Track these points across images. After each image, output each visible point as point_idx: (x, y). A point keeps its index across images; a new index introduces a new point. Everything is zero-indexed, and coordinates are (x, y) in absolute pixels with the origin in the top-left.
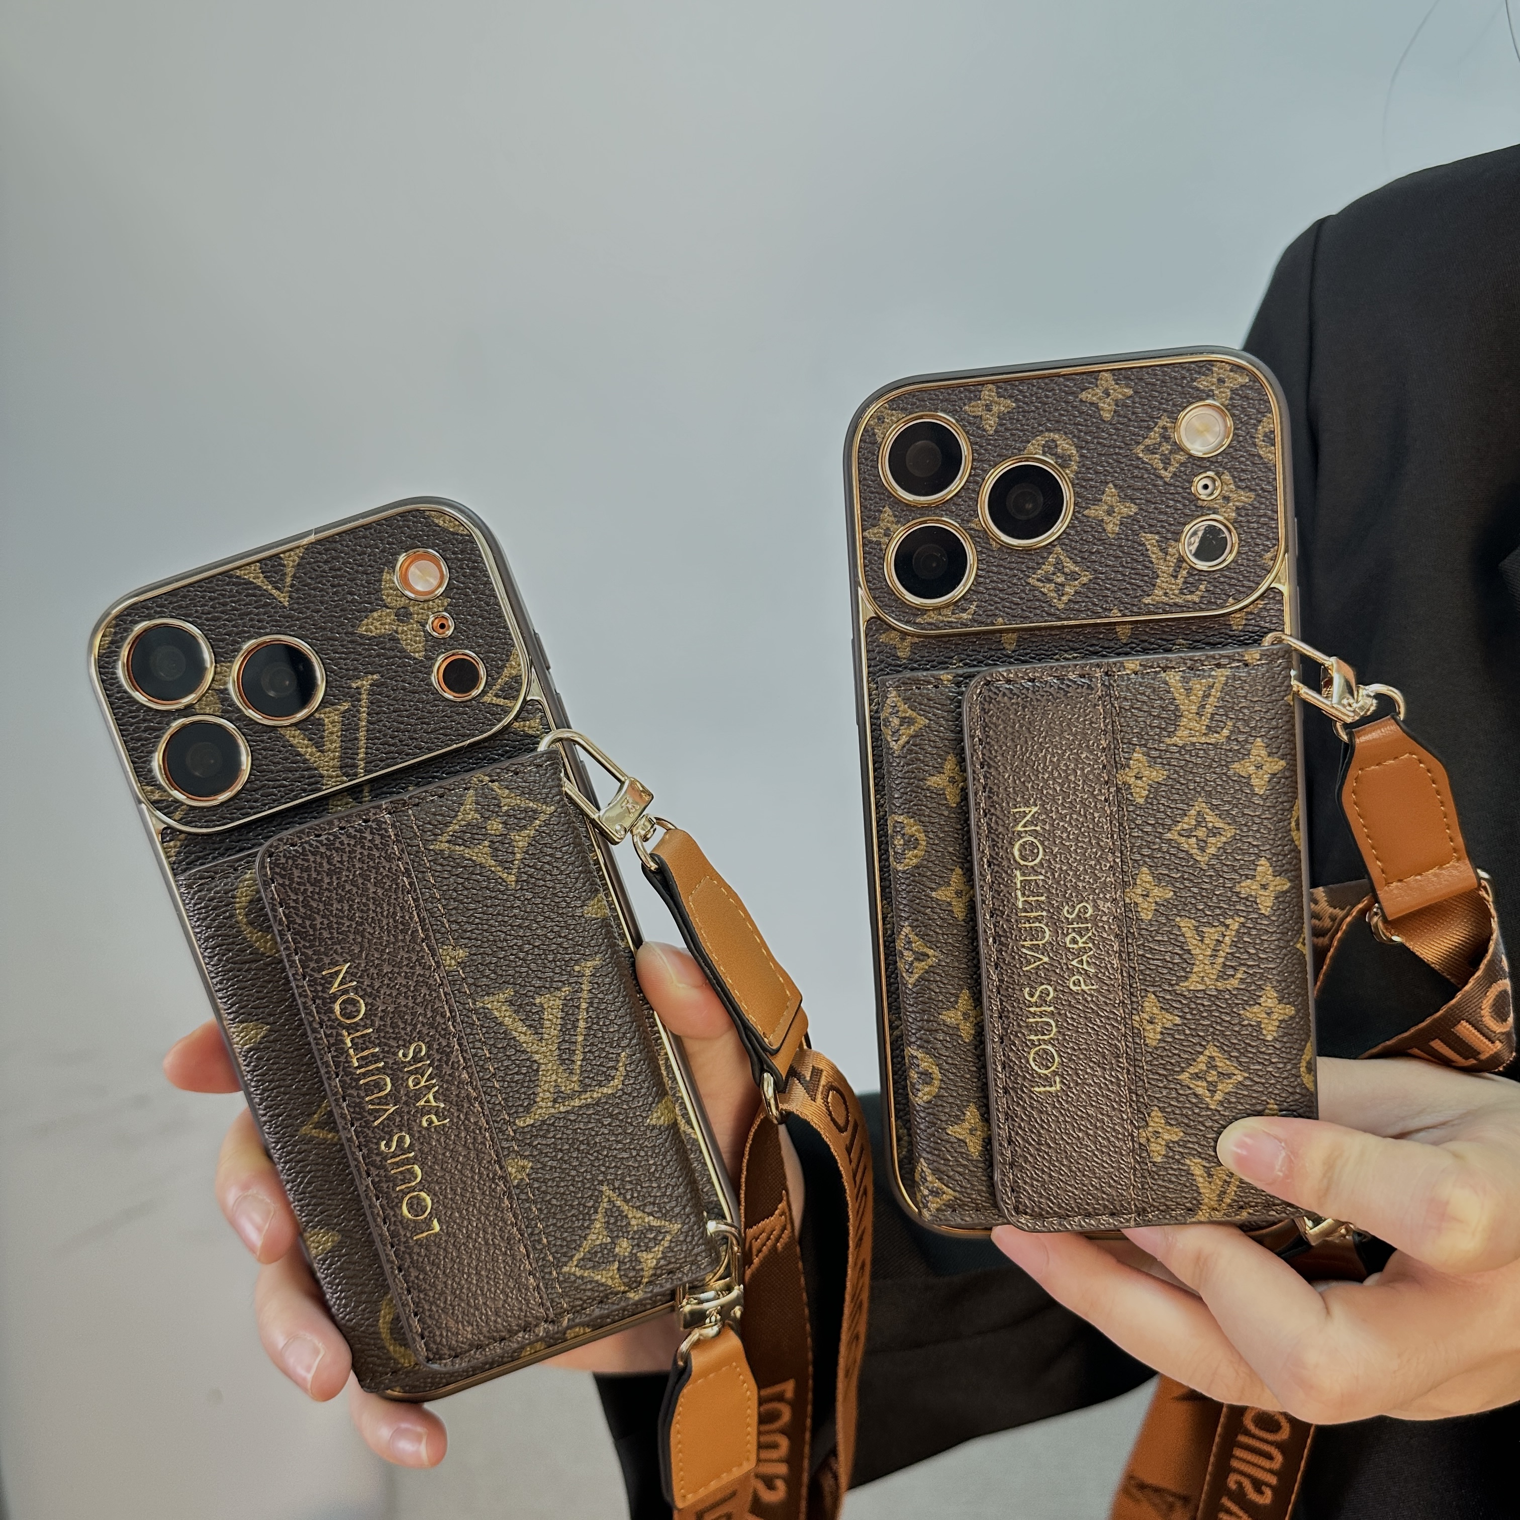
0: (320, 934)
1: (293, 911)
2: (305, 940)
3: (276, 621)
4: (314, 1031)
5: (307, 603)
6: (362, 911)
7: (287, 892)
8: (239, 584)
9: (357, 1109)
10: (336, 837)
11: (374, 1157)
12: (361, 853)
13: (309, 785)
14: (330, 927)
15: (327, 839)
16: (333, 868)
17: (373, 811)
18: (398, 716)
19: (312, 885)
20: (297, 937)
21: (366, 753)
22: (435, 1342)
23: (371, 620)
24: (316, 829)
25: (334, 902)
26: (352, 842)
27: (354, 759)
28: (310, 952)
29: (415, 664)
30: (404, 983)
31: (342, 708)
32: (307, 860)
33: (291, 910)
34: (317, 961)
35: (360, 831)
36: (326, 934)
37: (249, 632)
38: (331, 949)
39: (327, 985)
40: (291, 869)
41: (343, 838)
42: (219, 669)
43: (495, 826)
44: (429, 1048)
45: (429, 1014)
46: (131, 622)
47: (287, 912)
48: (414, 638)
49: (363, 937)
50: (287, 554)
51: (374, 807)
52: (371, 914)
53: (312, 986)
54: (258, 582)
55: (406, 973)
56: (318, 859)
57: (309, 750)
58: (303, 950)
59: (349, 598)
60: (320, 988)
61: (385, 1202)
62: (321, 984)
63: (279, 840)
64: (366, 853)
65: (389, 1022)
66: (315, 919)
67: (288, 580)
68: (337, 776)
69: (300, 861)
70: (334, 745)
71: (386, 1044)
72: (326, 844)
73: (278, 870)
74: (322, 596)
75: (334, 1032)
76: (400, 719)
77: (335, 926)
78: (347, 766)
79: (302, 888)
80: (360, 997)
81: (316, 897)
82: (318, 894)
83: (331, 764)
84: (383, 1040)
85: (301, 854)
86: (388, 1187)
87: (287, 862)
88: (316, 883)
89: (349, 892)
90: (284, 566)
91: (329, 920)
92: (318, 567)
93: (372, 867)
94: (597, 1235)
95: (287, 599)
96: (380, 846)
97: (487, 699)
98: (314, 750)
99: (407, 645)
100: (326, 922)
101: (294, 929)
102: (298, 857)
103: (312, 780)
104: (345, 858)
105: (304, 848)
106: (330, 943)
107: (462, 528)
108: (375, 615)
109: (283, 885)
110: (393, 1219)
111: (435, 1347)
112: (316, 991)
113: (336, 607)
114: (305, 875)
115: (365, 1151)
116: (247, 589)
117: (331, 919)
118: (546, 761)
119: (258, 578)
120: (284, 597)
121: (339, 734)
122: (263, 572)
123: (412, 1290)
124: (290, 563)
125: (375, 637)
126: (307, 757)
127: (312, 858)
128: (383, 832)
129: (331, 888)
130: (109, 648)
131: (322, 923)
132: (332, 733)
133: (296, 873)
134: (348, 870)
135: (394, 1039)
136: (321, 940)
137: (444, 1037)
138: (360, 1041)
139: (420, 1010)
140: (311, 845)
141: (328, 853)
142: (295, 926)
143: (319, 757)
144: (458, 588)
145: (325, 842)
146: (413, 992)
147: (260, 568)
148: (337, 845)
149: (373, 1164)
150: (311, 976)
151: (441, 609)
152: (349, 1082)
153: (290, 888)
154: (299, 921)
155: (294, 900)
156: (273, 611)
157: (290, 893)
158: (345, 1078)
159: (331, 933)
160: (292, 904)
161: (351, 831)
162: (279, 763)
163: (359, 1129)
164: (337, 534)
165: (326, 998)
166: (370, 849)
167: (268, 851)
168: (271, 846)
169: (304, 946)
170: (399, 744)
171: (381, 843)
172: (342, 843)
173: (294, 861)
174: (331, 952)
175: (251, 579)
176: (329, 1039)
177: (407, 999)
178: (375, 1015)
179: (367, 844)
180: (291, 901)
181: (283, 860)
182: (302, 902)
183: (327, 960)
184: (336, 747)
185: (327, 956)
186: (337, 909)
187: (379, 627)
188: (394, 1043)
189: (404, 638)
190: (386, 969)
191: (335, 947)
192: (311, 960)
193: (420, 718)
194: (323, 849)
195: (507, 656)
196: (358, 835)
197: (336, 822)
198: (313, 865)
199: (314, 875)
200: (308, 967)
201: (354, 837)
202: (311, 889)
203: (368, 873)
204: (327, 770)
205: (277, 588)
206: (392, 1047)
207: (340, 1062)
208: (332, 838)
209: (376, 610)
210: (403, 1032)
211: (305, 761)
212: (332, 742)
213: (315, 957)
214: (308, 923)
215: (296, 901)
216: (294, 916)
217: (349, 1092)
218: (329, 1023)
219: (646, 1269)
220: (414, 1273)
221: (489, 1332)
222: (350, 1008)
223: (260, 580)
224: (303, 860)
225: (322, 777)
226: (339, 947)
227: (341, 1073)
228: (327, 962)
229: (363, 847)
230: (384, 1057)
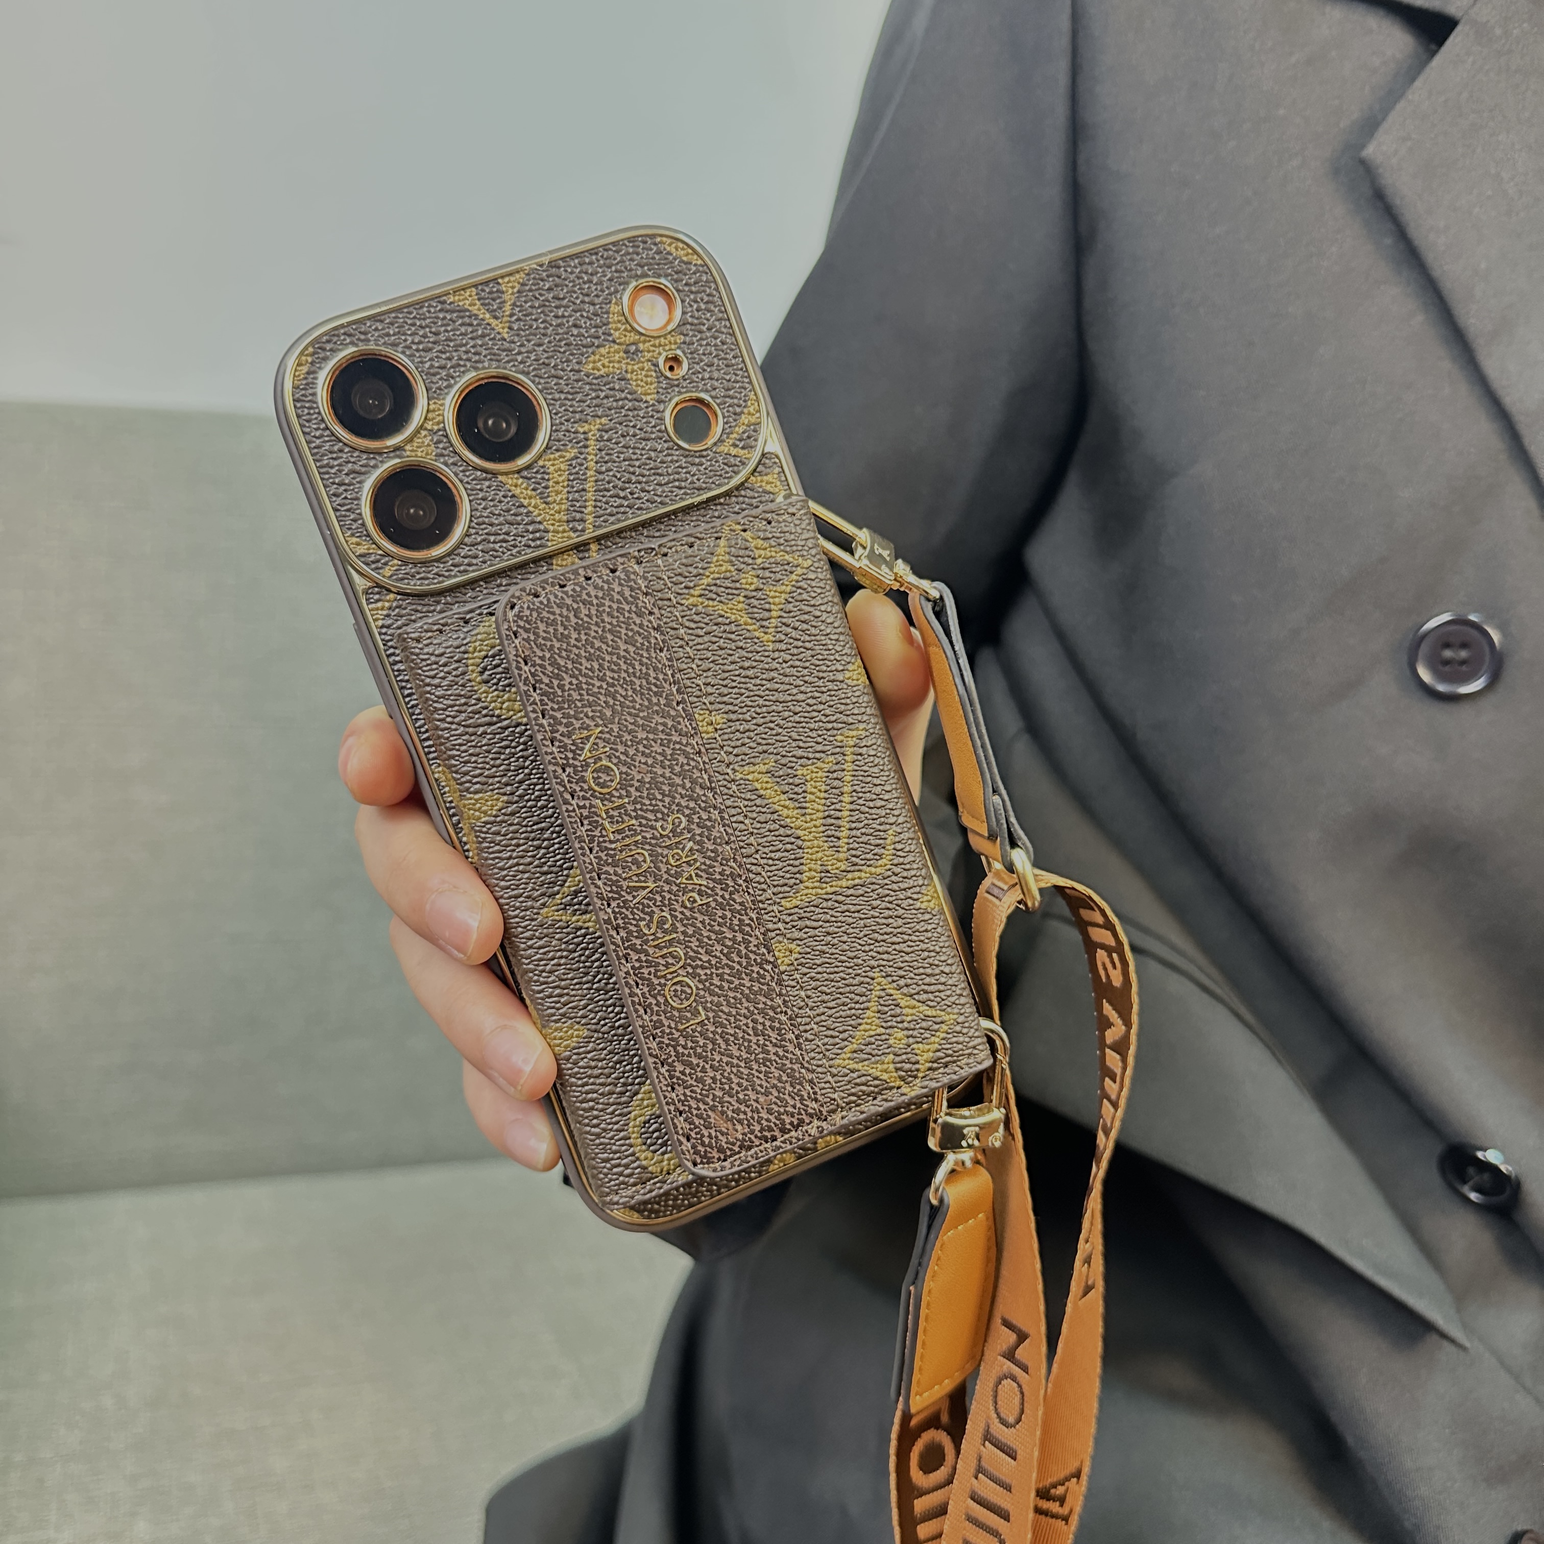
0: (569, 695)
1: (539, 669)
2: (552, 701)
3: (494, 355)
4: (566, 802)
5: (529, 335)
6: (613, 671)
7: (532, 648)
8: (453, 311)
9: (614, 888)
10: (583, 588)
11: (635, 941)
12: (610, 607)
13: (533, 540)
14: (579, 688)
15: (574, 590)
16: (580, 622)
17: (620, 560)
18: (629, 465)
19: (558, 640)
20: (544, 698)
21: (595, 507)
22: (703, 1144)
23: (597, 357)
24: (560, 579)
25: (584, 661)
26: (600, 594)
27: (582, 512)
28: (559, 715)
29: (647, 407)
30: (659, 750)
31: (568, 456)
32: (554, 613)
33: (537, 668)
34: (567, 725)
35: (608, 582)
36: (575, 696)
37: (465, 366)
38: (582, 712)
39: (578, 752)
40: (535, 623)
41: (590, 589)
42: (431, 407)
43: (749, 580)
44: (690, 821)
45: (688, 785)
46: (331, 350)
47: (533, 670)
48: (644, 379)
49: (614, 699)
50: (506, 279)
51: (621, 556)
52: (624, 675)
53: (562, 752)
54: (474, 309)
55: (662, 739)
56: (565, 613)
57: (533, 502)
58: (551, 712)
59: (575, 331)
60: (570, 755)
61: (646, 990)
62: (571, 751)
63: (521, 590)
64: (615, 606)
65: (646, 792)
66: (563, 679)
67: (507, 308)
68: (564, 531)
69: (545, 614)
70: (560, 496)
71: (643, 817)
72: (572, 596)
73: (521, 623)
74: (546, 328)
75: (587, 803)
76: (632, 469)
77: (585, 686)
78: (575, 520)
79: (549, 644)
80: (615, 765)
81: (564, 654)
82: (565, 650)
83: (557, 516)
84: (639, 812)
85: (546, 606)
86: (650, 974)
87: (531, 615)
88: (564, 638)
89: (599, 649)
90: (503, 292)
91: (577, 679)
92: (540, 295)
93: (623, 622)
94: (870, 1026)
95: (506, 330)
96: (630, 599)
97: (724, 448)
98: (538, 501)
99: (638, 385)
100: (575, 681)
101: (541, 689)
102: (544, 609)
103: (538, 535)
104: (594, 612)
105: (549, 600)
106: (579, 704)
107: (695, 257)
108: (603, 351)
109: (527, 640)
110: (656, 1008)
111: (703, 1150)
112: (566, 758)
113: (560, 340)
114: (551, 630)
115: (623, 934)
116: (462, 317)
117: (580, 678)
118: (800, 510)
119: (475, 305)
120: (503, 328)
121: (566, 484)
122: (479, 299)
123: (676, 1086)
124: (510, 288)
125: (603, 376)
126: (531, 509)
127: (558, 611)
128: (632, 583)
129: (579, 644)
130: (305, 378)
131: (571, 683)
132: (557, 483)
133: (542, 626)
134: (597, 624)
135: (652, 811)
136: (571, 702)
137: (705, 810)
138: (616, 813)
139: (678, 781)
140: (556, 596)
141: (575, 606)
142: (543, 686)
143: (545, 509)
144: (692, 324)
145: (571, 593)
146: (669, 760)
147: (477, 294)
148: (585, 596)
149: (633, 948)
150: (560, 741)
151: (673, 347)
152: (605, 858)
153: (535, 644)
154: (546, 680)
155: (540, 657)
156: (490, 343)
157: (535, 649)
158: (600, 854)
159: (580, 695)
160: (539, 661)
161: (599, 581)
162: (500, 515)
163: (617, 910)
164: (561, 259)
165: (577, 766)
166: (619, 602)
167: (509, 601)
168: (513, 596)
169: (553, 709)
170: (630, 497)
171: (631, 596)
172: (588, 594)
173: (539, 613)
174: (582, 715)
175: (466, 307)
176: (582, 811)
177: (665, 768)
178: (632, 786)
179: (616, 597)
180: (536, 659)
181: (528, 613)
182: (549, 659)
183: (577, 724)
184: (562, 499)
185: (577, 719)
186: (586, 668)
187: (607, 364)
188: (651, 816)
189: (634, 378)
190: (641, 735)
191: (585, 710)
192: (561, 723)
193: (651, 469)
194: (569, 601)
195: (745, 401)
196: (606, 587)
197: (581, 571)
198: (560, 618)
199: (561, 629)
200: (557, 731)
201: (602, 588)
202: (557, 645)
203: (618, 629)
204: (553, 525)
205: (496, 318)
206: (651, 820)
207: (595, 836)
208: (578, 589)
209: (604, 346)
210: (660, 804)
211: (528, 514)
212: (558, 493)
213: (564, 721)
214: (556, 682)
215: (542, 658)
216: (540, 674)
217: (605, 869)
218: (581, 794)
219: (921, 1062)
220: (679, 1067)
221: (760, 1131)
222: (604, 777)
223: (476, 307)
224: (548, 612)
225: (547, 531)
226: (589, 710)
227: (596, 849)
228: (577, 726)
229: (611, 600)
230: (642, 831)
